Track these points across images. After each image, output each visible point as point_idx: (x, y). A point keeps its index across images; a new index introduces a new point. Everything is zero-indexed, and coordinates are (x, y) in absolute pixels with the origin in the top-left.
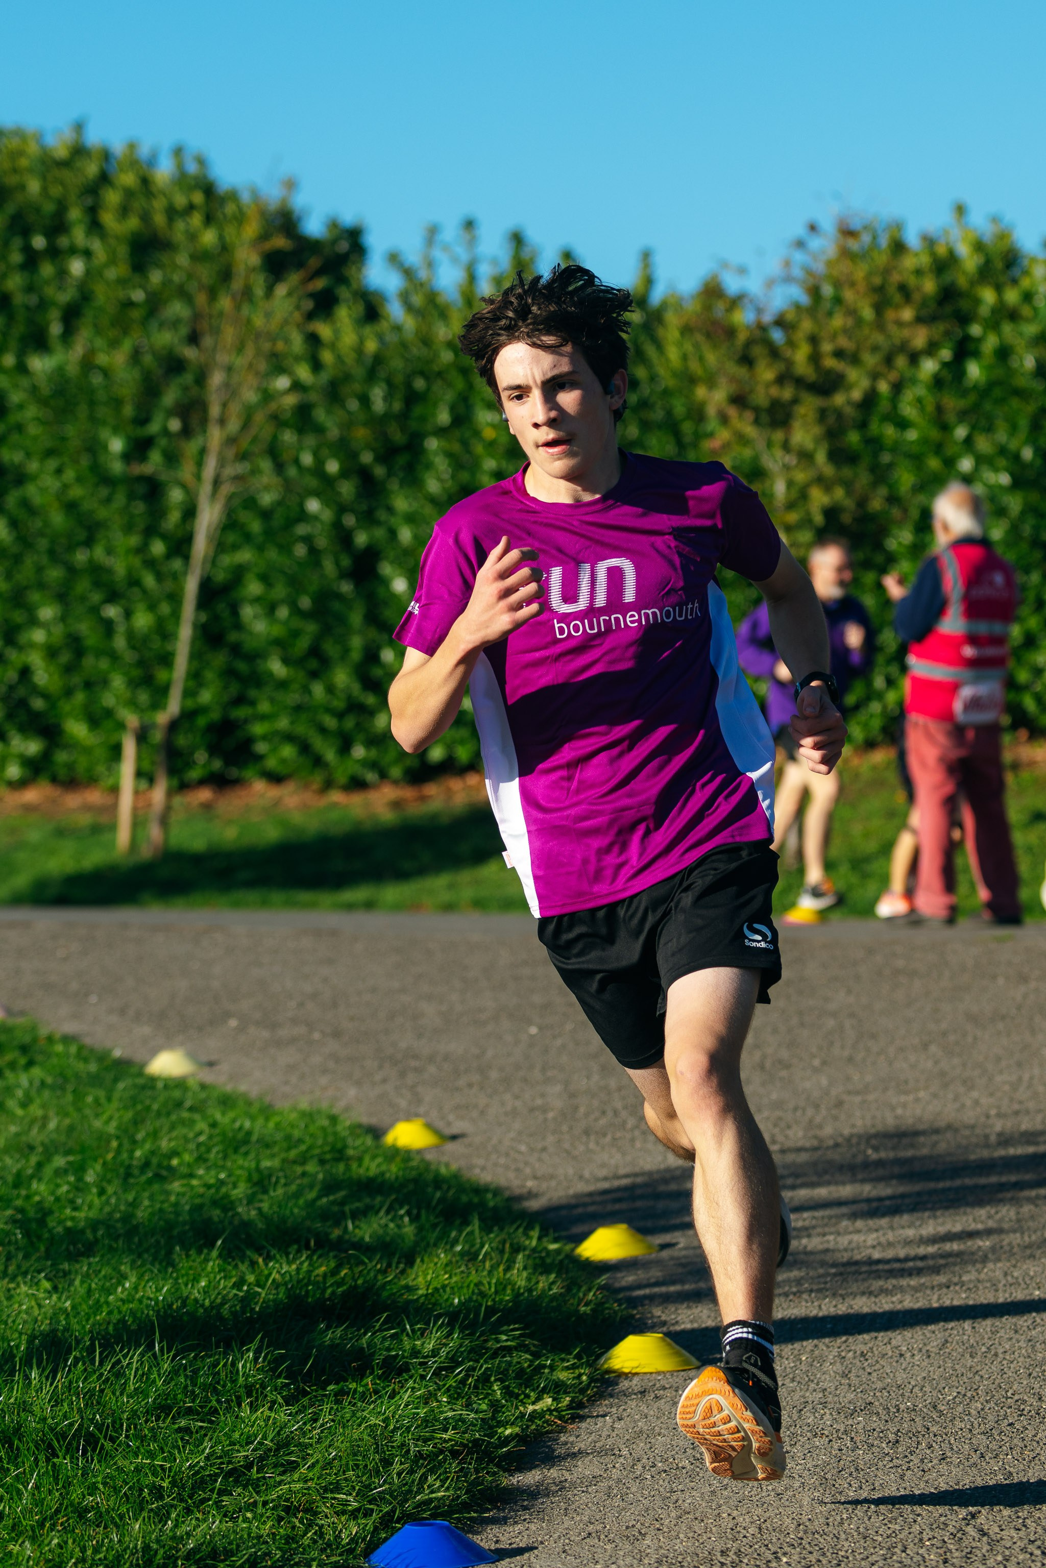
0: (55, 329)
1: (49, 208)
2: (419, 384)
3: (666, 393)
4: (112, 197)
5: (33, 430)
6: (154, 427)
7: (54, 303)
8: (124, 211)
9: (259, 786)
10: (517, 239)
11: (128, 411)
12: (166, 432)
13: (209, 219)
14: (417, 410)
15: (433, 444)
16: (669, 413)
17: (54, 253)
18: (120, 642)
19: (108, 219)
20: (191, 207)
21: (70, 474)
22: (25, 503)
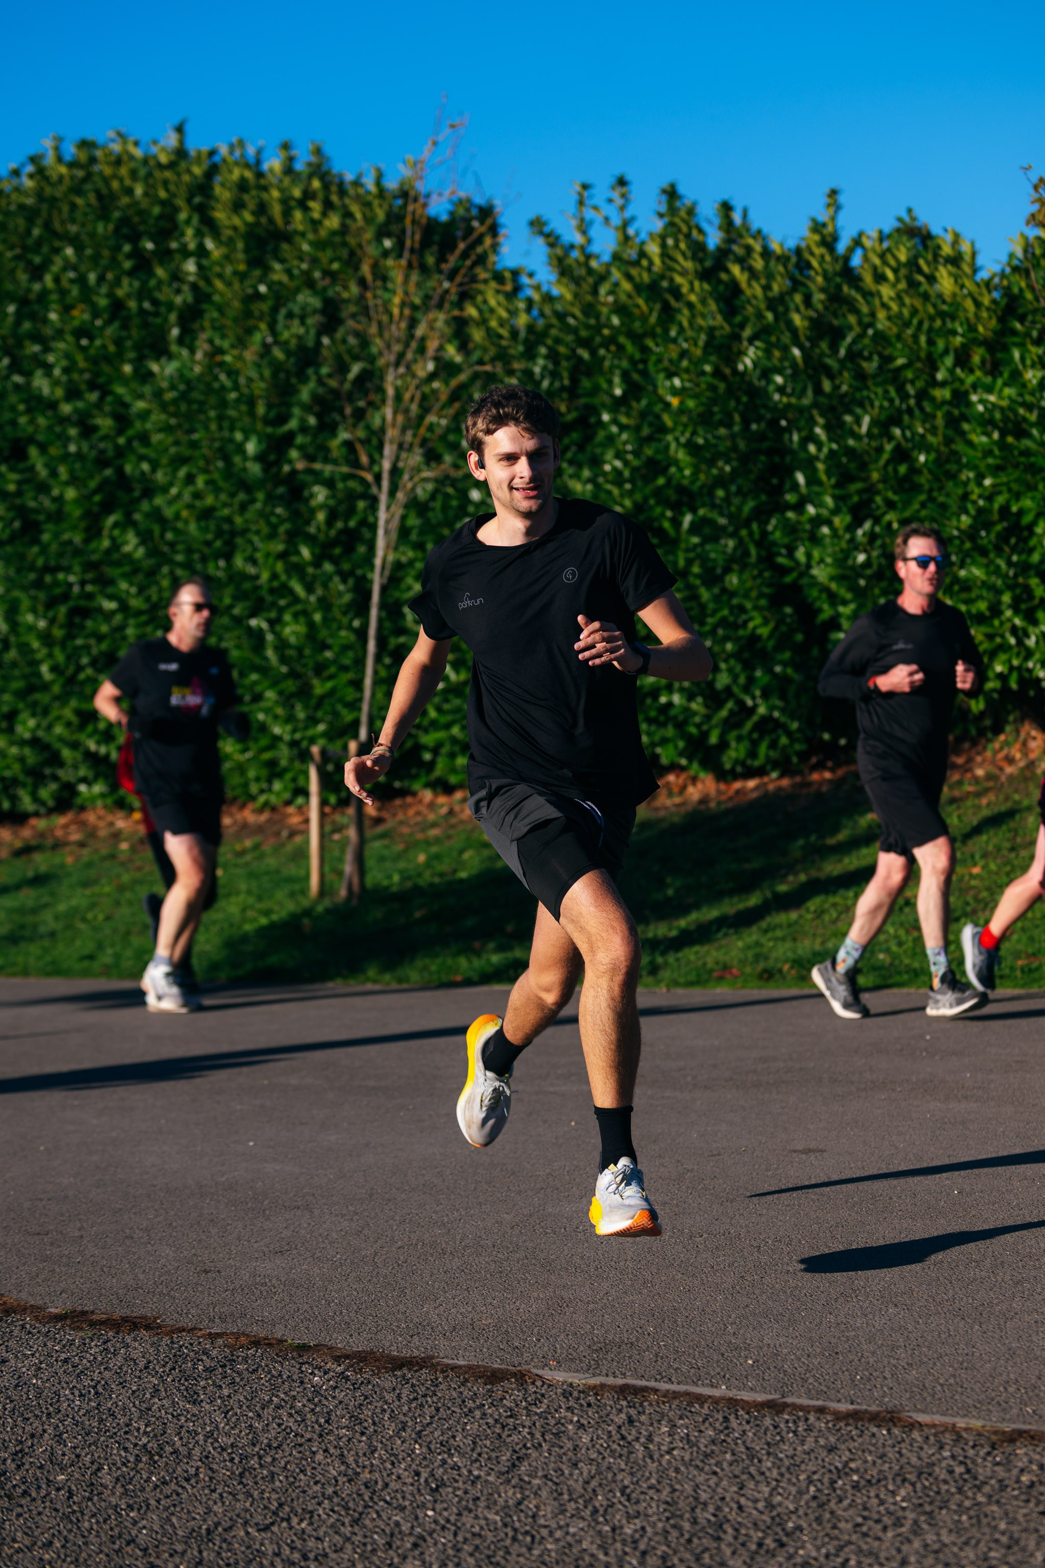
0: (175, 332)
1: (156, 210)
2: (585, 354)
3: (880, 337)
4: (222, 193)
5: (156, 438)
6: (293, 424)
7: (170, 306)
8: (237, 206)
9: (427, 795)
10: (671, 193)
11: (261, 410)
12: (304, 429)
13: (328, 206)
14: (586, 383)
15: (606, 417)
16: (887, 360)
17: (164, 255)
18: (270, 653)
19: (220, 215)
20: (308, 195)
21: (200, 482)
22: (156, 515)
